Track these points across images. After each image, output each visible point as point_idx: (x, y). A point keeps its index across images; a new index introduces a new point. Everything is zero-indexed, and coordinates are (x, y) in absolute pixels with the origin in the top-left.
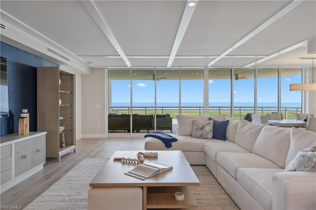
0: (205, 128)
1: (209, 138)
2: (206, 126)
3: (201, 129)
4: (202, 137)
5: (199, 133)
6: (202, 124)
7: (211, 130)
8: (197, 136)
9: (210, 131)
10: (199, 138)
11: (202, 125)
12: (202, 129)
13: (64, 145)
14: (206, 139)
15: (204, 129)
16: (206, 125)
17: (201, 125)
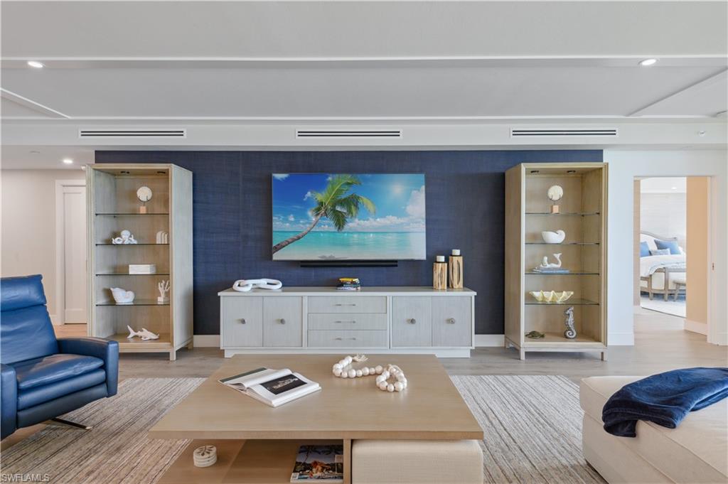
13: (572, 334)
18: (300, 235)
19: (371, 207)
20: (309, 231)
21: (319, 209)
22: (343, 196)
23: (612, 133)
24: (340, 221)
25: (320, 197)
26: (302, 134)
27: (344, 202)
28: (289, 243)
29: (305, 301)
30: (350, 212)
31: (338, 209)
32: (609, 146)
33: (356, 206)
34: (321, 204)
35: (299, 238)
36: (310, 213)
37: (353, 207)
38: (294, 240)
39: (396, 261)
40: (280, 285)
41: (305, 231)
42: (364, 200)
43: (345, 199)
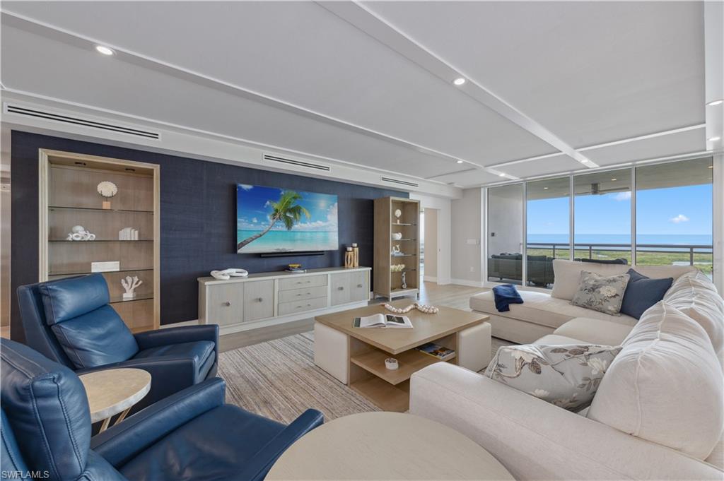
0: (601, 289)
1: (608, 312)
2: (605, 285)
3: (589, 291)
4: (591, 305)
5: (585, 297)
6: (596, 281)
7: (617, 295)
8: (580, 302)
9: (614, 296)
10: (584, 307)
11: (595, 283)
12: (593, 290)
13: (405, 286)
14: (601, 312)
15: (597, 290)
16: (604, 282)
17: (592, 282)
18: (261, 233)
19: (308, 215)
20: (268, 231)
21: (275, 215)
22: (292, 206)
23: (416, 185)
24: (289, 224)
25: (276, 205)
26: (267, 157)
27: (291, 211)
28: (253, 240)
29: (277, 282)
30: (295, 217)
31: (288, 215)
32: (412, 191)
33: (299, 213)
34: (277, 211)
35: (261, 236)
36: (268, 217)
37: (297, 214)
38: (257, 237)
39: (323, 251)
40: (247, 273)
41: (265, 230)
42: (304, 210)
43: (292, 209)
